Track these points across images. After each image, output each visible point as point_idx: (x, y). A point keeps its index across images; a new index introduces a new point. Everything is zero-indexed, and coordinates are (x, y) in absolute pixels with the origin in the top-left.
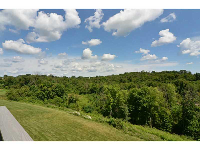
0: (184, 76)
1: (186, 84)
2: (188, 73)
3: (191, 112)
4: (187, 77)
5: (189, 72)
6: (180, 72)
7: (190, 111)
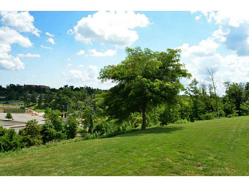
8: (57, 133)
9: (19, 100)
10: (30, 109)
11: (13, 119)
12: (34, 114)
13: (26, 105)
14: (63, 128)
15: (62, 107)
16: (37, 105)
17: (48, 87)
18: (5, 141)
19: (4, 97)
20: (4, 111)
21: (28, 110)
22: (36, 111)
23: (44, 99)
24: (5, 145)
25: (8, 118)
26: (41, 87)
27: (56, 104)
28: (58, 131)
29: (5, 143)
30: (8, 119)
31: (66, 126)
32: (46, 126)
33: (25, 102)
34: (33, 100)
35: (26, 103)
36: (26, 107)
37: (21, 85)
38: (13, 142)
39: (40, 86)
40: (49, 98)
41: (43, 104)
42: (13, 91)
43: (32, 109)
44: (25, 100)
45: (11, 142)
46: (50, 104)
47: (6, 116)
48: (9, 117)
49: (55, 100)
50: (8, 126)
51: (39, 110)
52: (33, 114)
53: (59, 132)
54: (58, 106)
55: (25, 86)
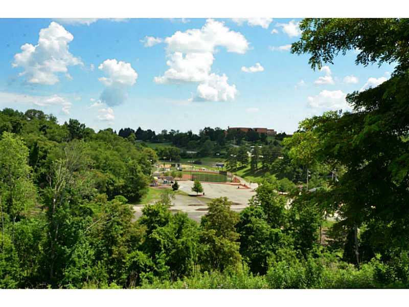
0: (39, 126)
1: (46, 152)
2: (48, 120)
3: (73, 223)
4: (48, 130)
5: (51, 118)
6: (26, 114)
7: (70, 219)
8: (271, 232)
9: (217, 157)
10: (236, 175)
11: (204, 194)
12: (243, 185)
13: (230, 168)
14: (287, 220)
15: (298, 172)
16: (249, 167)
17: (273, 130)
18: (168, 237)
19: (193, 152)
20: (193, 178)
21: (231, 177)
22: (247, 180)
23: (262, 157)
24: (169, 245)
25: (195, 191)
26: (258, 131)
27: (284, 165)
28: (273, 227)
29: (168, 241)
30: (195, 193)
31: (292, 216)
32: (250, 214)
33: (227, 161)
34: (242, 158)
35: (229, 162)
36: (229, 170)
37: (223, 129)
38: (182, 240)
39: (256, 129)
40: (271, 154)
41: (260, 165)
42: (209, 141)
43: (239, 176)
44: (227, 157)
45: (179, 240)
46: (273, 166)
47: (193, 187)
48: (197, 188)
49: (282, 158)
50: (195, 205)
51: (252, 178)
52: (240, 185)
53: (275, 230)
54: (288, 171)
55: (229, 129)
